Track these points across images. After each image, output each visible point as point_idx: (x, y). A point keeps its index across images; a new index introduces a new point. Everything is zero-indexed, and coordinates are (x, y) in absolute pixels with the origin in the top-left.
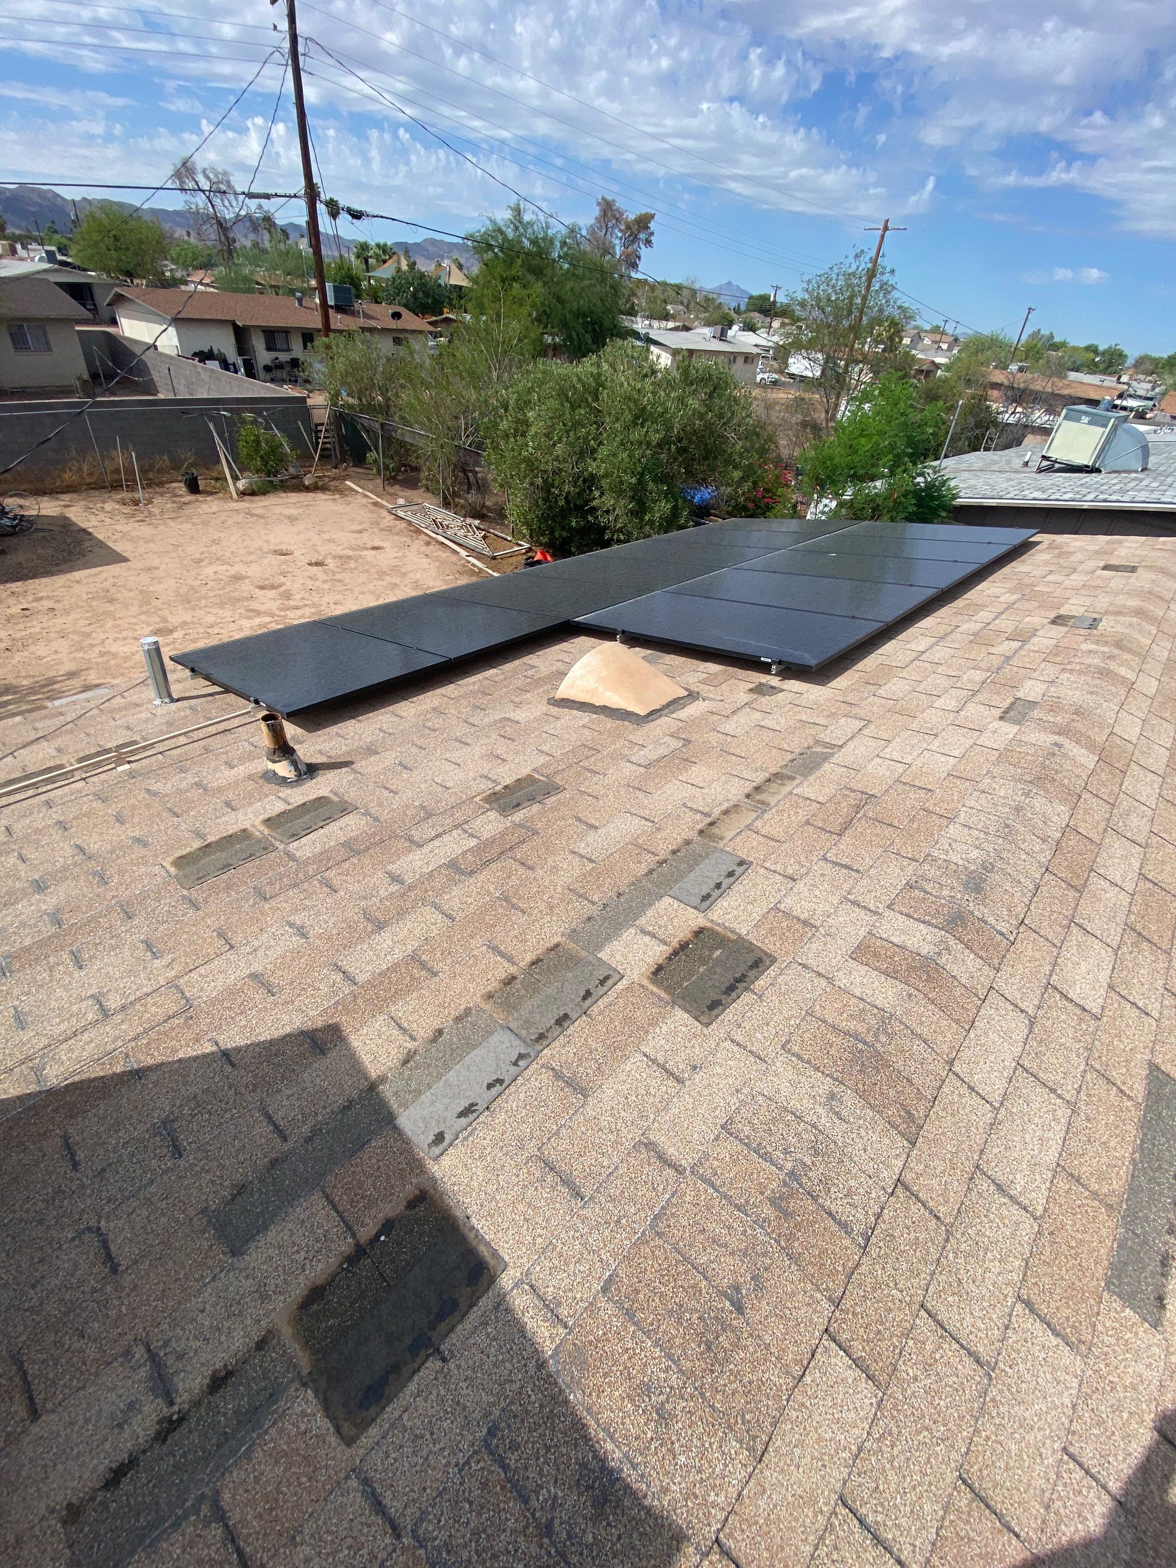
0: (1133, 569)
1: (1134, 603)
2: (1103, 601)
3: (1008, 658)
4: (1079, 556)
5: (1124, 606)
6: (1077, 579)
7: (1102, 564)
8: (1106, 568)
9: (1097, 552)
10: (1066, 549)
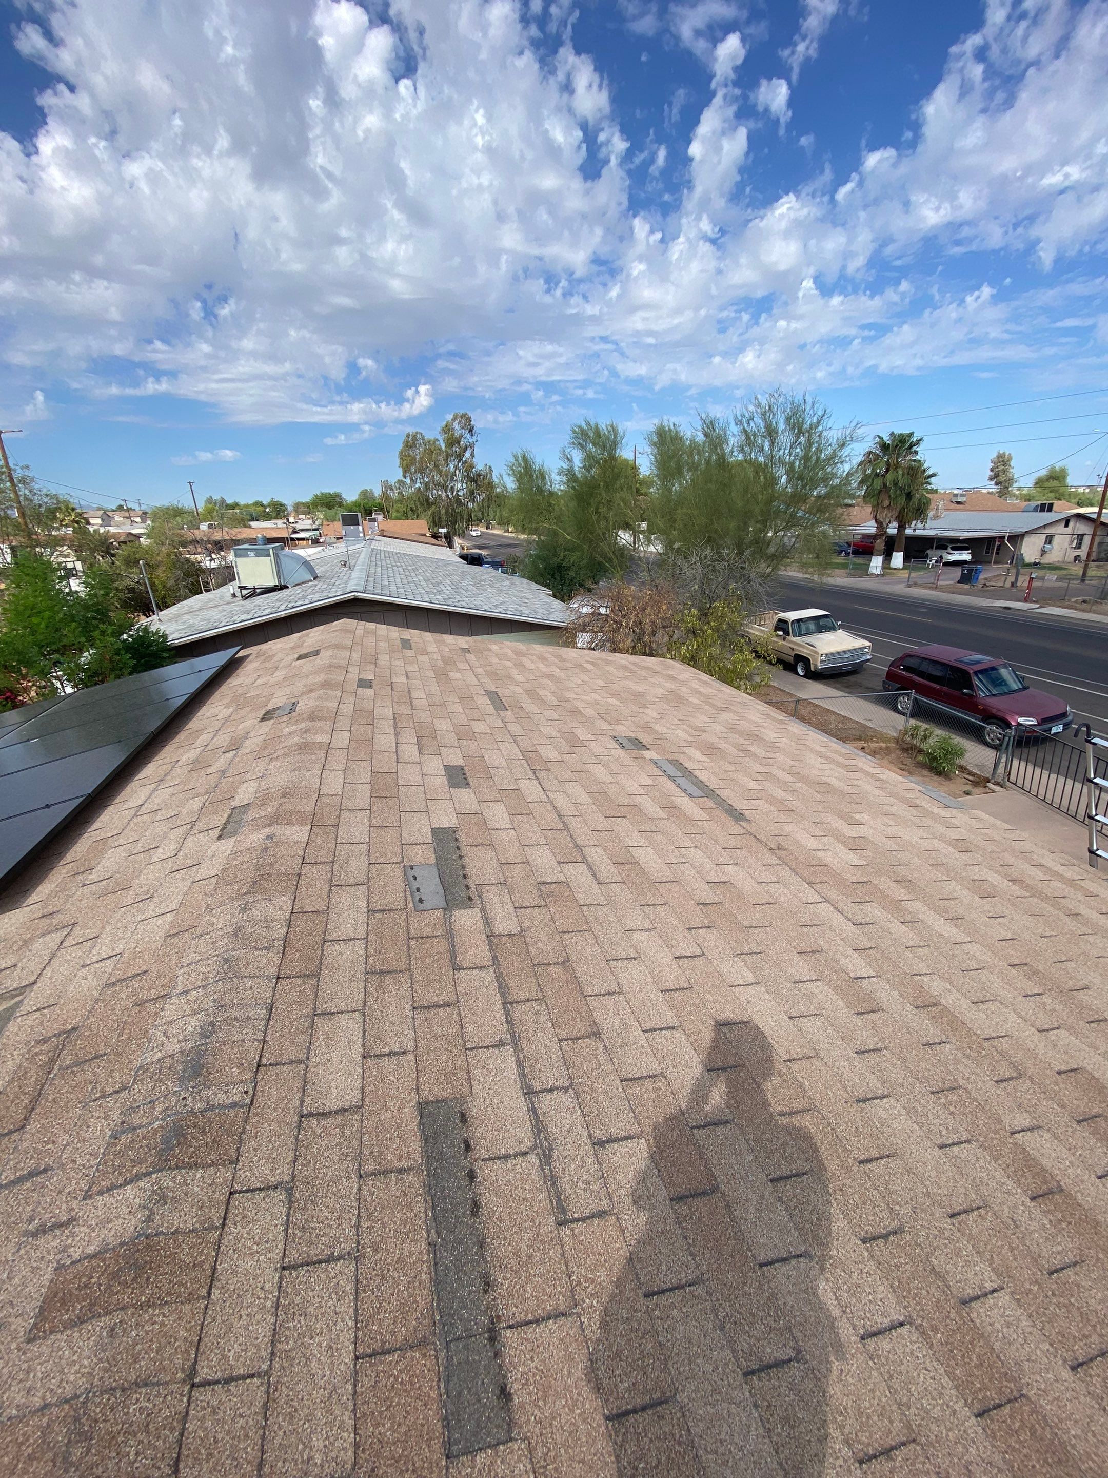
0: (317, 653)
1: (321, 678)
2: (299, 686)
3: (223, 772)
4: (280, 656)
5: (314, 684)
6: (279, 675)
7: (296, 656)
8: (299, 658)
9: (292, 648)
10: (270, 653)
